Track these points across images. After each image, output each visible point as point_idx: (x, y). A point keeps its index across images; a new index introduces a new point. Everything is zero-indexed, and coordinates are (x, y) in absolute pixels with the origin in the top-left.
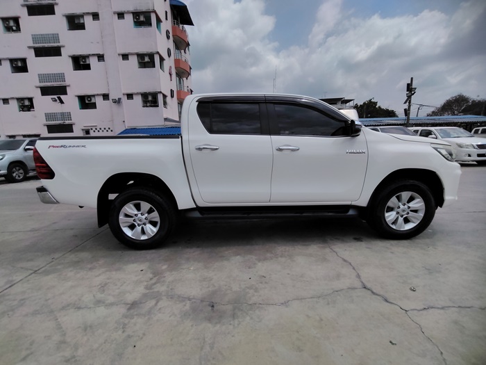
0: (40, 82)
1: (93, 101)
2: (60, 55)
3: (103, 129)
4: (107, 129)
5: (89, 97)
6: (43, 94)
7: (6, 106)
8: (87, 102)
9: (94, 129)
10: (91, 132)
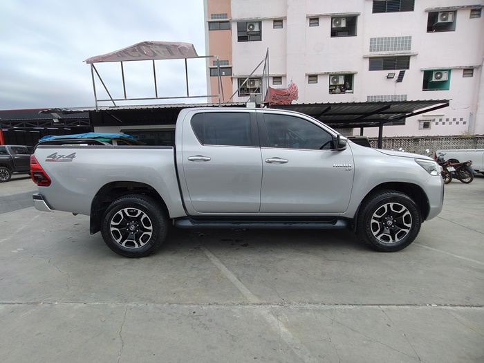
0: (371, 51)
1: (444, 78)
2: (412, 9)
3: (451, 120)
4: (458, 120)
5: (439, 72)
6: (371, 68)
7: (313, 85)
8: (434, 79)
9: (437, 120)
10: (433, 124)
